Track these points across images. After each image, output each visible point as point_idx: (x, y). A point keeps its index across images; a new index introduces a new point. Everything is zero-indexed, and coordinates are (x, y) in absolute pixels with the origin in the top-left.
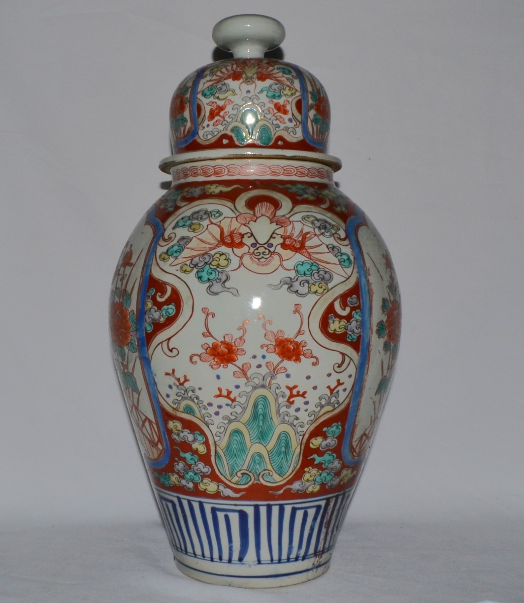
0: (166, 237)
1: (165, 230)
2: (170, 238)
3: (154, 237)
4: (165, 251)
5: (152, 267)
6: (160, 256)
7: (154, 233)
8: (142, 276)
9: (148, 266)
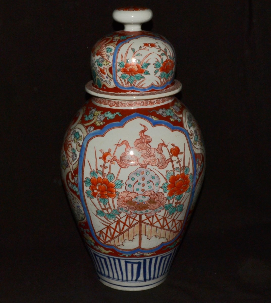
0: (191, 134)
1: (187, 131)
2: (192, 133)
3: (186, 136)
4: (194, 140)
5: (194, 149)
6: (194, 143)
7: (184, 134)
8: (192, 156)
9: (192, 150)
